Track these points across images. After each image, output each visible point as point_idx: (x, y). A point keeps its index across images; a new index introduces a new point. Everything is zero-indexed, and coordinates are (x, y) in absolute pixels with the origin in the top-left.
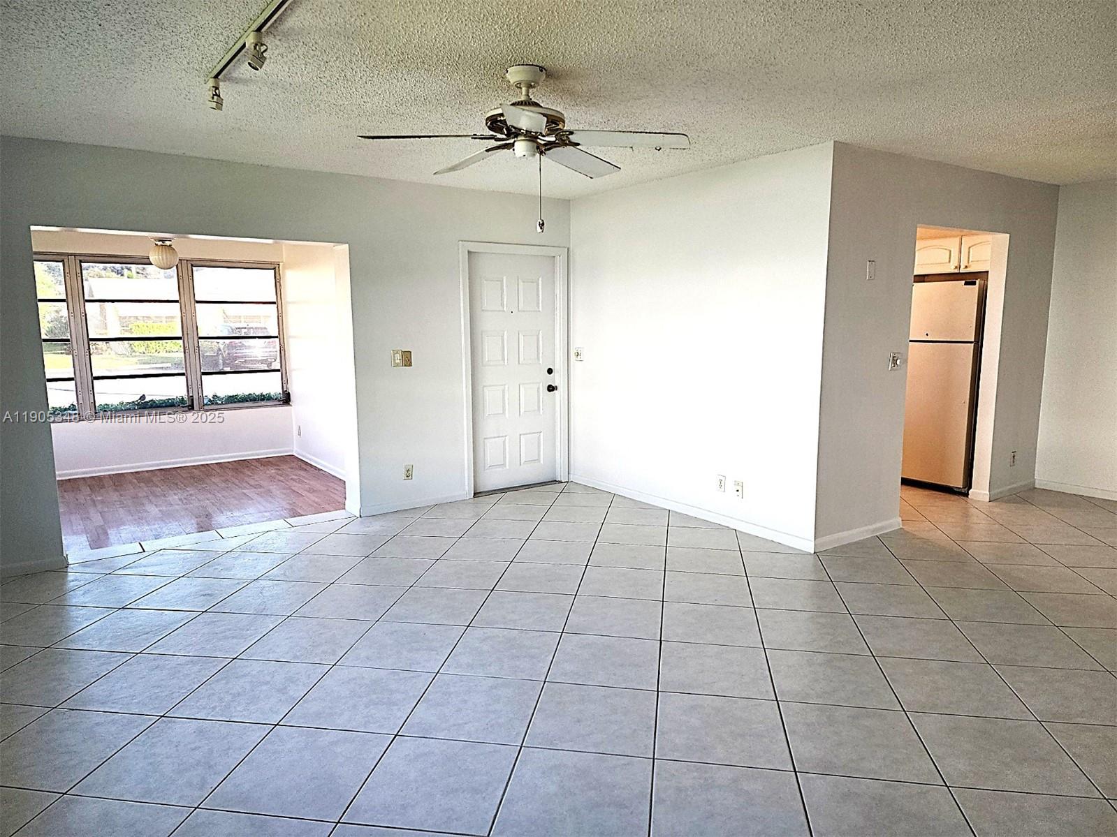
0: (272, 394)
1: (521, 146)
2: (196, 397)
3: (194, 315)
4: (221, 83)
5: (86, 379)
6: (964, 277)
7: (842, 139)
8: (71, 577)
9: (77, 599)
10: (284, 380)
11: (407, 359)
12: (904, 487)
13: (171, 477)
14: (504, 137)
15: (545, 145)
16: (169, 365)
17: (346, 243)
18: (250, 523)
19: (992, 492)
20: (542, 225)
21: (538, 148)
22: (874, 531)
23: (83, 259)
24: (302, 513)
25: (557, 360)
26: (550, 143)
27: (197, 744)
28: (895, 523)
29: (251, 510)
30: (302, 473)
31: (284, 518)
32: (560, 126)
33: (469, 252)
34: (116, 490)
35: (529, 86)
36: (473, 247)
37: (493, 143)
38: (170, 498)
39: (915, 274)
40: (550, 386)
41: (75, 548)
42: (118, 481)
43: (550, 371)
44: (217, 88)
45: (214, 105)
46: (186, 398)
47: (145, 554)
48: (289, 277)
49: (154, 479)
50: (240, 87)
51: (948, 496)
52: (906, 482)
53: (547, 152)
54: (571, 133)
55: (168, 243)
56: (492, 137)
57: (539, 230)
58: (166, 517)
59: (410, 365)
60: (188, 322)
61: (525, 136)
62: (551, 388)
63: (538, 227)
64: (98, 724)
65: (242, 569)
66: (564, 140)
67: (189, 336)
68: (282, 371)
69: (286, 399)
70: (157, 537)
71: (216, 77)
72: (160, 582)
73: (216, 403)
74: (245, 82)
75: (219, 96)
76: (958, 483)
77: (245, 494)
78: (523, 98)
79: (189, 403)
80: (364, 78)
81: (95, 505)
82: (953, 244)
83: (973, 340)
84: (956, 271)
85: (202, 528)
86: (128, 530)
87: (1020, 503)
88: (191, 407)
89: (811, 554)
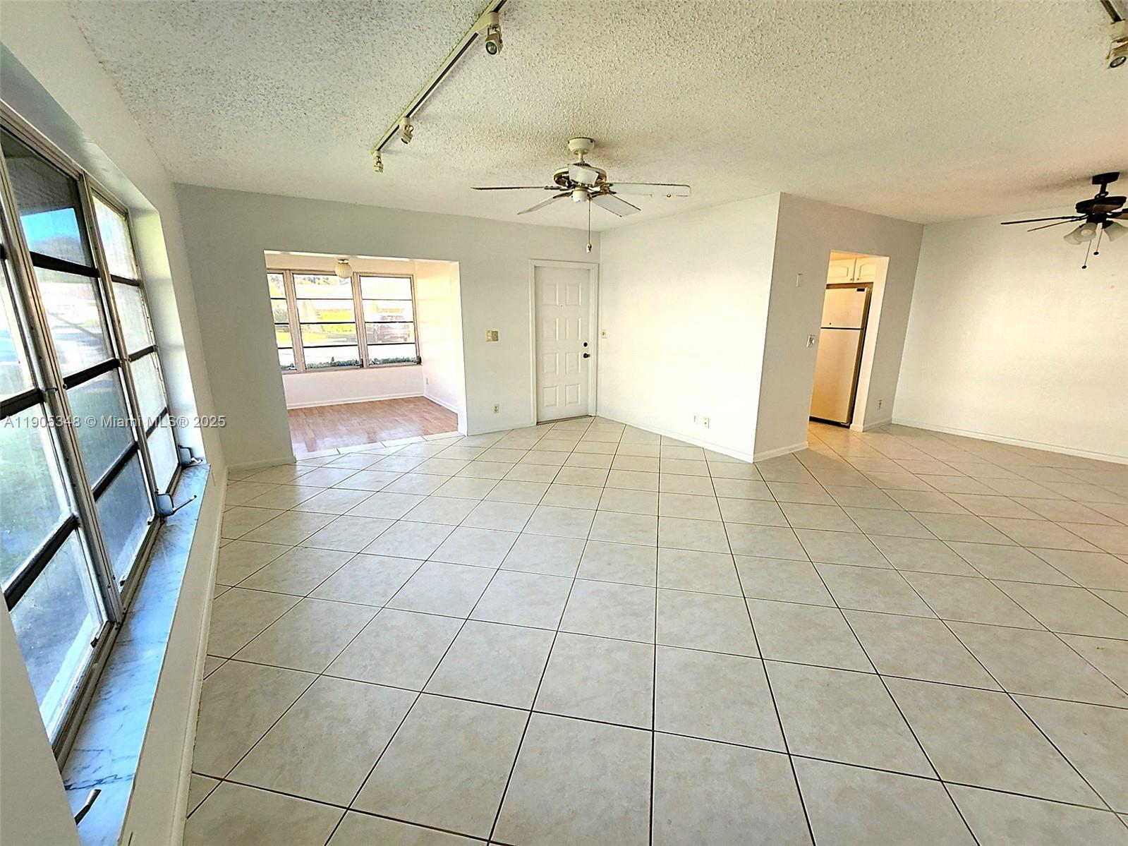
0: (410, 358)
1: (577, 194)
2: (364, 360)
3: (362, 308)
4: (382, 154)
5: (299, 348)
6: (856, 285)
7: (786, 190)
8: (298, 468)
9: (302, 482)
10: (418, 351)
11: (495, 336)
12: (812, 422)
13: (351, 409)
14: (566, 188)
15: (592, 194)
16: (345, 339)
17: (457, 261)
18: (401, 438)
19: (865, 426)
20: (590, 247)
21: (588, 195)
22: (790, 450)
23: (294, 272)
24: (432, 432)
25: (590, 338)
26: (596, 192)
27: (381, 570)
28: (804, 445)
29: (401, 430)
30: (430, 408)
31: (421, 435)
32: (603, 181)
33: (535, 267)
34: (320, 416)
35: (583, 153)
36: (538, 263)
37: (558, 192)
38: (352, 422)
39: (828, 283)
40: (585, 354)
41: (299, 451)
42: (321, 410)
43: (586, 345)
44: (379, 158)
45: (378, 169)
46: (358, 360)
47: (340, 456)
48: (419, 283)
49: (342, 410)
50: (393, 157)
51: (836, 428)
52: (812, 419)
53: (594, 198)
54: (611, 185)
55: (346, 262)
56: (558, 188)
57: (588, 251)
58: (350, 433)
59: (497, 340)
60: (359, 312)
61: (581, 187)
62: (586, 356)
63: (588, 249)
64: (322, 556)
65: (398, 466)
66: (606, 190)
67: (359, 322)
68: (416, 343)
69: (419, 362)
70: (347, 445)
71: (379, 150)
72: (351, 472)
73: (375, 364)
74: (397, 153)
75: (380, 163)
76: (844, 420)
77: (397, 421)
78: (579, 161)
79: (360, 363)
80: (474, 149)
81: (309, 425)
82: (850, 264)
83: (860, 327)
84: (851, 282)
85: (372, 441)
86: (329, 441)
87: (881, 433)
88: (362, 366)
89: (750, 464)
